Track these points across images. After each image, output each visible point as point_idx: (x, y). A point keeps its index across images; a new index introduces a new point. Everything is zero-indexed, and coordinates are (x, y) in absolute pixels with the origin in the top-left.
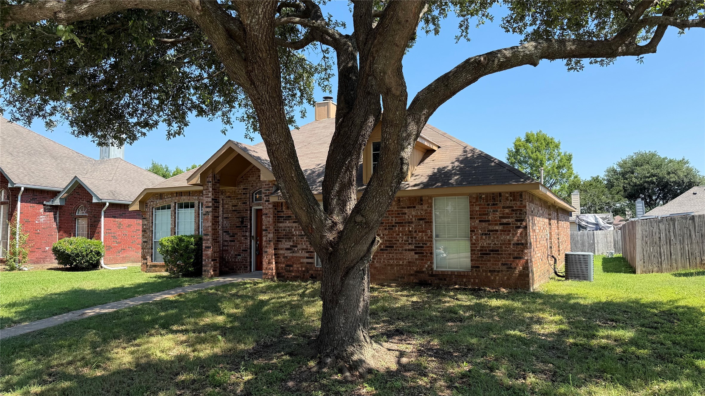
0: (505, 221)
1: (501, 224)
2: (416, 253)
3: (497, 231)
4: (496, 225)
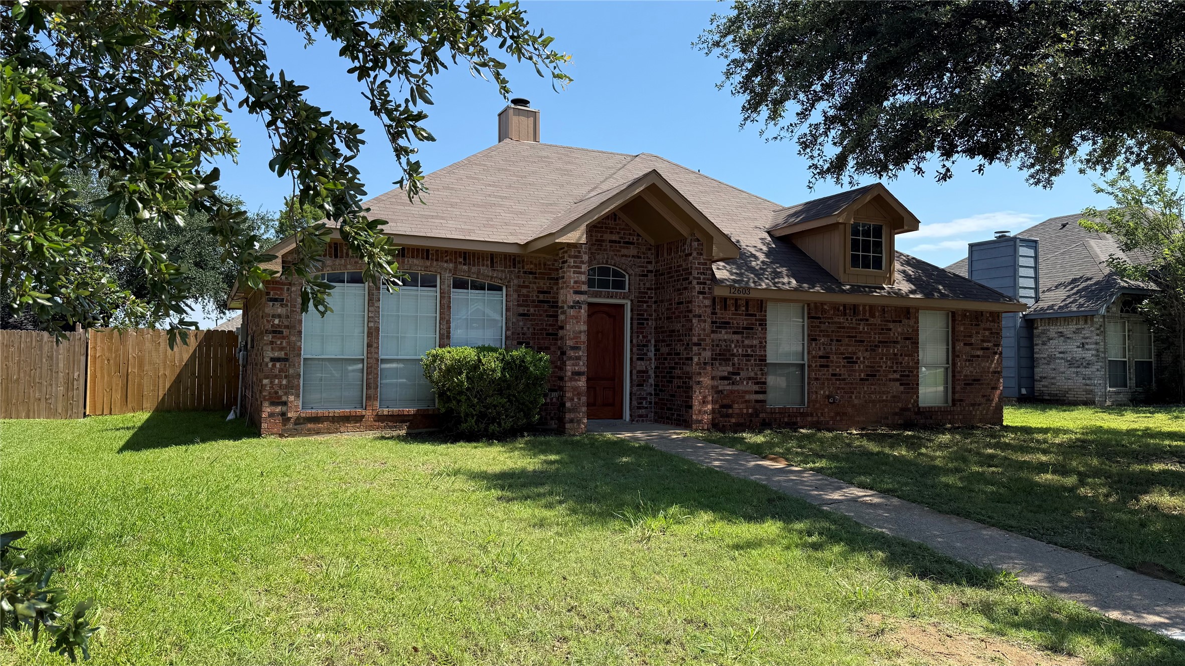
0: (985, 345)
1: (982, 349)
2: (901, 384)
3: (978, 356)
4: (978, 349)
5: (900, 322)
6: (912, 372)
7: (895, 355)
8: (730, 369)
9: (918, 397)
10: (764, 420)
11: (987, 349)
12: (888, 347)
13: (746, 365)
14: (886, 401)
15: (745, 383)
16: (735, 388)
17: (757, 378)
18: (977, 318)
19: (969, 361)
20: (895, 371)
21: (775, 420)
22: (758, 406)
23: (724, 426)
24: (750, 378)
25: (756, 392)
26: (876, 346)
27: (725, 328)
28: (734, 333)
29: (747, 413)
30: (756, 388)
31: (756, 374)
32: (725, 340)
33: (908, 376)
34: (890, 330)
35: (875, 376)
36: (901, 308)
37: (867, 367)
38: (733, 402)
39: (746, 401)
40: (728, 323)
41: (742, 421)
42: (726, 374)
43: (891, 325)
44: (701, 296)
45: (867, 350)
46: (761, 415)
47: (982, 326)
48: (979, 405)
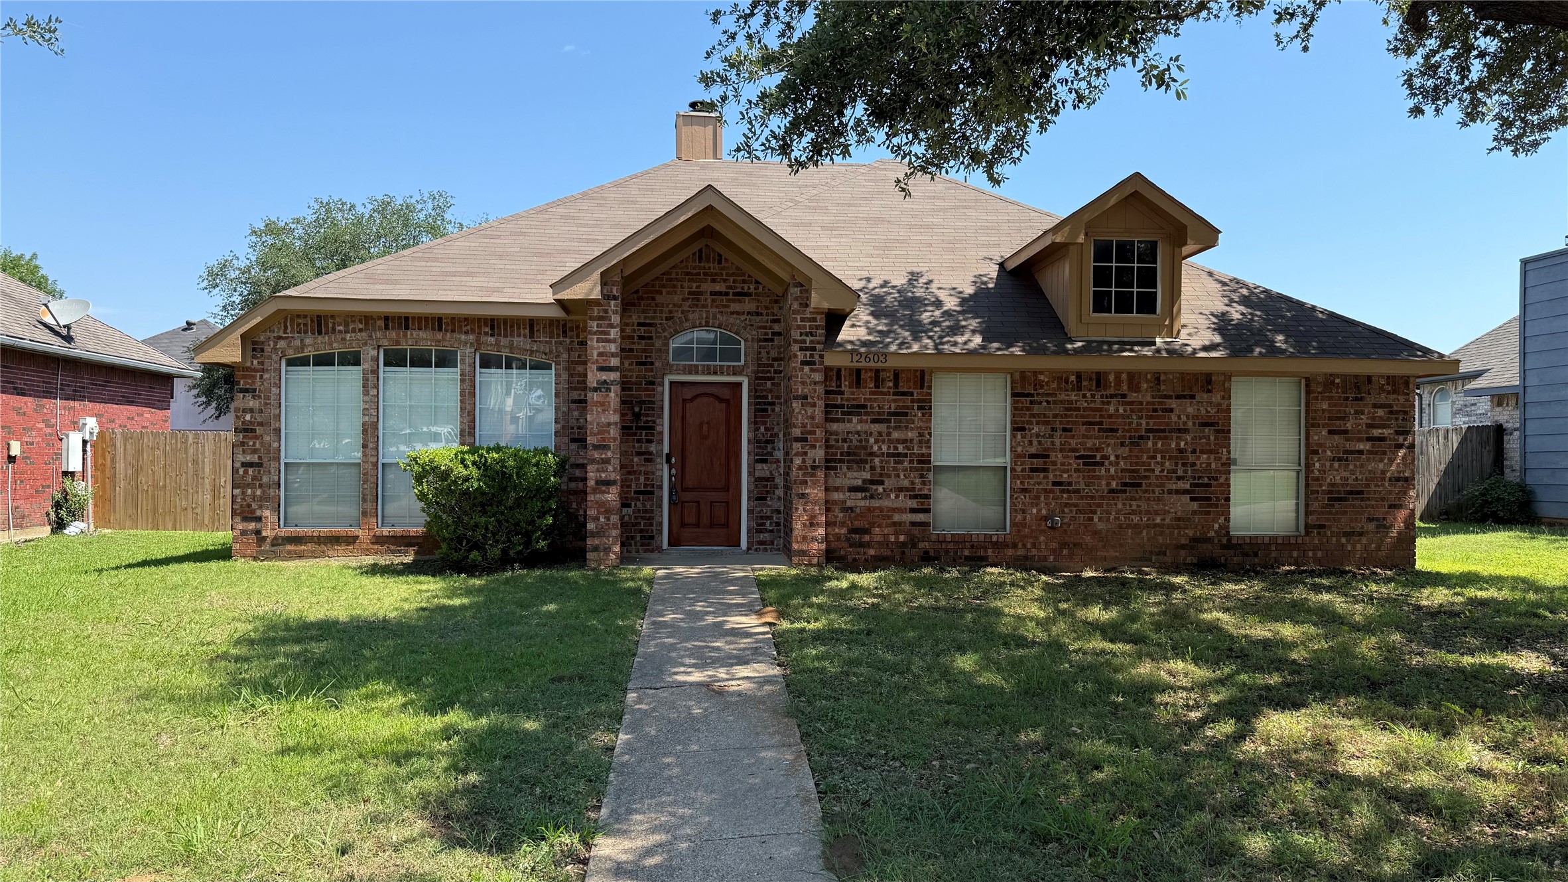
0: (1376, 432)
1: (1369, 439)
2: (1192, 499)
3: (1361, 452)
4: (1360, 440)
5: (1193, 397)
6: (1216, 479)
7: (1181, 451)
8: (867, 475)
9: (1228, 520)
10: (927, 552)
11: (1381, 439)
12: (1166, 438)
13: (895, 469)
14: (1161, 526)
15: (893, 496)
16: (876, 503)
17: (913, 489)
18: (1358, 388)
19: (1340, 459)
20: (1179, 478)
21: (947, 552)
22: (916, 531)
23: (855, 560)
24: (901, 490)
25: (913, 511)
26: (1141, 437)
27: (859, 414)
28: (874, 421)
29: (897, 542)
30: (913, 503)
31: (912, 483)
32: (858, 433)
33: (1208, 485)
34: (1171, 410)
35: (1139, 485)
36: (1194, 375)
37: (1122, 471)
38: (872, 525)
39: (894, 524)
40: (864, 407)
41: (886, 552)
42: (860, 483)
43: (1173, 403)
44: (807, 369)
45: (1122, 444)
46: (921, 545)
47: (1370, 400)
48: (1361, 534)
